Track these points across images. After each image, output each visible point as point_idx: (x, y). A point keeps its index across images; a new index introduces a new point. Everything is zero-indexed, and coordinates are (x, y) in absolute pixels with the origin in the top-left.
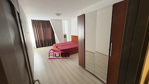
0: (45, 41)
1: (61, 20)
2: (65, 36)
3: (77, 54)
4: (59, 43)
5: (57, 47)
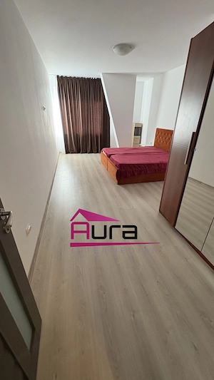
0: (85, 137)
2: (138, 131)
3: (161, 184)
4: (118, 147)
5: (109, 156)
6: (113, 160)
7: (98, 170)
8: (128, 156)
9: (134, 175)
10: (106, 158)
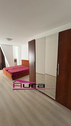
1: (12, 46)
2: (15, 61)
3: (29, 75)
4: (9, 67)
5: (7, 71)
6: (9, 72)
7: (3, 77)
8: (14, 70)
9: (18, 75)
10: (6, 72)
